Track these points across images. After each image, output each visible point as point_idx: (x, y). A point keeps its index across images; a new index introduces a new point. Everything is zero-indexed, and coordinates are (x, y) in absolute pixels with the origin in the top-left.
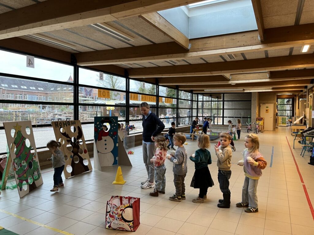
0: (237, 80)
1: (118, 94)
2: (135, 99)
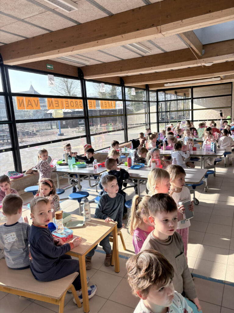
2: (32, 106)
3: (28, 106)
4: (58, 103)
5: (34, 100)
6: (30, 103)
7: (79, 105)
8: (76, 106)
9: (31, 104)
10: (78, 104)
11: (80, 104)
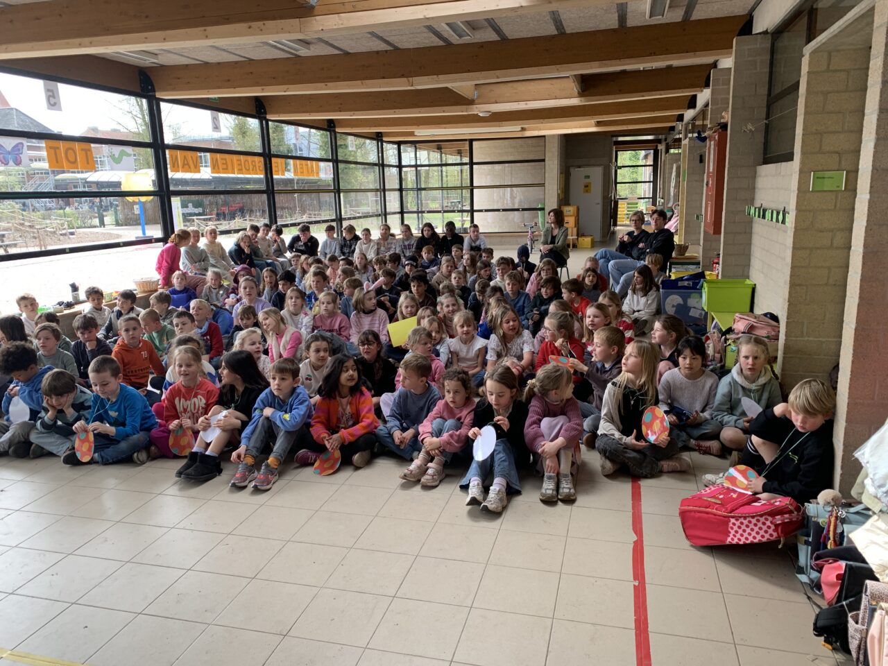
0: (494, 100)
1: (123, 153)
2: (190, 167)
3: (183, 167)
4: (226, 164)
5: (192, 157)
6: (186, 162)
7: (257, 168)
8: (253, 170)
9: (188, 164)
10: (255, 166)
11: (259, 167)
